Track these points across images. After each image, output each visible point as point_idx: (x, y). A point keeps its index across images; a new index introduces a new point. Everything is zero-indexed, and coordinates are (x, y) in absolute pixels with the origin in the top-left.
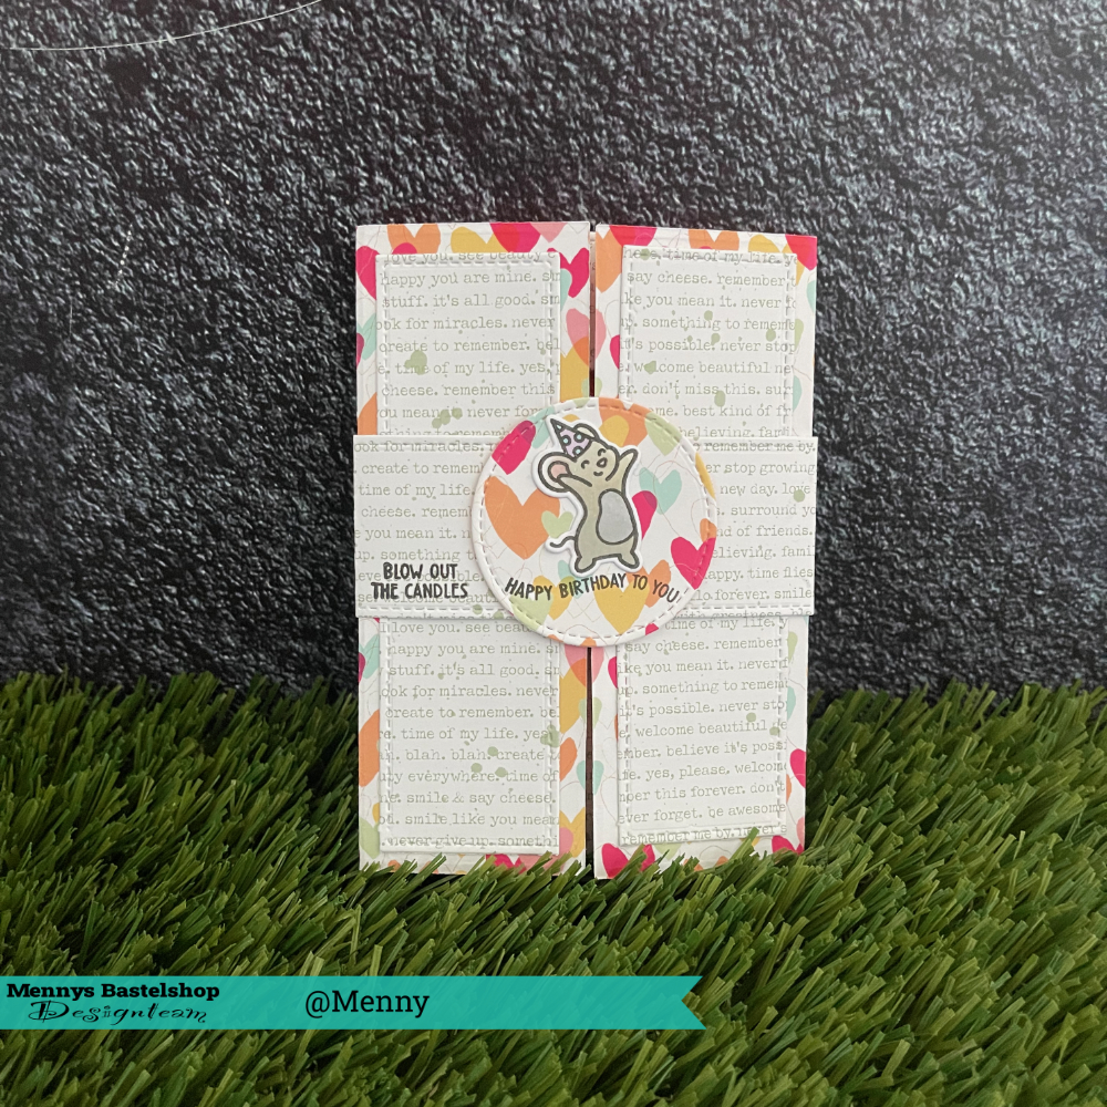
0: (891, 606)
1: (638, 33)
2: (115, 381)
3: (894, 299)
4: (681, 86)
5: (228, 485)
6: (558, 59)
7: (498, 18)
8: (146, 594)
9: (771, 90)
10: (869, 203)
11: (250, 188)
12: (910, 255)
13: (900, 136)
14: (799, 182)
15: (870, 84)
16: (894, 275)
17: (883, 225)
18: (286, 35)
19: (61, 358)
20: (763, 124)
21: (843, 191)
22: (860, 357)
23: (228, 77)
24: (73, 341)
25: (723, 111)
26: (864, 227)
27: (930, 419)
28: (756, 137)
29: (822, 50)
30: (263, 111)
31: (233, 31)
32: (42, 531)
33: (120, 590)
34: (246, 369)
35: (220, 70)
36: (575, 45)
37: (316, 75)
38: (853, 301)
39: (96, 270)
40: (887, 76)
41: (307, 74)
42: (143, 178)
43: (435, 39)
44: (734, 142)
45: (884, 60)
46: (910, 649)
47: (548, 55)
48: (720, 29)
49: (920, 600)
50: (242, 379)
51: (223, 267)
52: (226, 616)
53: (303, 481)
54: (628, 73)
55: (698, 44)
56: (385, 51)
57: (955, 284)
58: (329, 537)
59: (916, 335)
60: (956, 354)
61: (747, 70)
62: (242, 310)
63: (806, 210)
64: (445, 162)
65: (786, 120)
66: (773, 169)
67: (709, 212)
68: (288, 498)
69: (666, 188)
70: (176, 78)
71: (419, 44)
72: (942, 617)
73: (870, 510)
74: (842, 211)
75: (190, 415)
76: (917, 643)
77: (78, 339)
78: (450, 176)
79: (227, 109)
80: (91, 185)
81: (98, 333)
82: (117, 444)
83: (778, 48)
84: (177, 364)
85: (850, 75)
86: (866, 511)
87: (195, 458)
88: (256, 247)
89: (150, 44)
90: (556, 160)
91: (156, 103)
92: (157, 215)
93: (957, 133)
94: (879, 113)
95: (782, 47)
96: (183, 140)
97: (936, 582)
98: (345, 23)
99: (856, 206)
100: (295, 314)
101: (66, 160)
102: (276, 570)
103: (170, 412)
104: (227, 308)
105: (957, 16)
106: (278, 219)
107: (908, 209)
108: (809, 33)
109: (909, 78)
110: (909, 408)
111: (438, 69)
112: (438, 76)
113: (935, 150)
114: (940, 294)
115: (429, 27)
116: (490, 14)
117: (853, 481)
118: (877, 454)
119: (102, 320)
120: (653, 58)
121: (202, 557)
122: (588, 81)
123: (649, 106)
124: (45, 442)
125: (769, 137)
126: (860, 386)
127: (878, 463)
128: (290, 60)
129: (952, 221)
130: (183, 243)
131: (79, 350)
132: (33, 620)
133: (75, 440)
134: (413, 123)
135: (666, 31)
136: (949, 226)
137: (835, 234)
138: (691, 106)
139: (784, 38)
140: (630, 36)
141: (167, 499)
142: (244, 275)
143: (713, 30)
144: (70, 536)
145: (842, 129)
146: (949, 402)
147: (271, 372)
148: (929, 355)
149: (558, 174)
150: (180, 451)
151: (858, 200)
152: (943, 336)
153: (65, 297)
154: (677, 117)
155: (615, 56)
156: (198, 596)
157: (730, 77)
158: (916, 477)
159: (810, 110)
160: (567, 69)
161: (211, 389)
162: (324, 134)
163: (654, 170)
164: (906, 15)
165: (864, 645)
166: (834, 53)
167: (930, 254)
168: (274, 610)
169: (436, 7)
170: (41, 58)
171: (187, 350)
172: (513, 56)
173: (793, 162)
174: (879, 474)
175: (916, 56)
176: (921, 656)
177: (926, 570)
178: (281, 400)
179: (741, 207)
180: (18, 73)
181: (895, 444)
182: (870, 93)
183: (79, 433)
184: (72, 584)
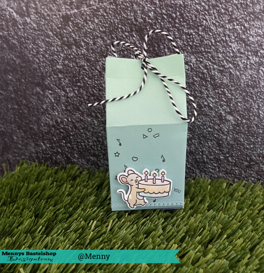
0: (244, 158)
1: (181, 9)
2: (56, 89)
3: (244, 74)
4: (191, 21)
5: (79, 116)
6: (162, 15)
7: (149, 5)
8: (58, 142)
9: (213, 22)
10: (237, 49)
11: (90, 45)
12: (248, 63)
13: (246, 33)
14: (220, 44)
15: (238, 20)
16: (244, 68)
17: (241, 55)
18: (101, 10)
19: (45, 84)
20: (211, 30)
21: (231, 46)
22: (235, 89)
23: (87, 19)
24: (48, 80)
25: (201, 27)
26: (236, 56)
27: (254, 106)
28: (209, 33)
29: (226, 12)
30: (94, 27)
31: (90, 9)
32: (36, 125)
33: (52, 141)
34: (85, 87)
35: (86, 18)
36: (166, 12)
37: (107, 19)
38: (233, 75)
39: (55, 63)
40: (242, 19)
41: (105, 18)
42: (67, 42)
43: (134, 10)
44: (204, 35)
45: (241, 14)
46: (249, 170)
47: (160, 14)
48: (201, 8)
49: (252, 156)
50: (84, 90)
51: (83, 63)
52: (75, 149)
53: (96, 116)
54: (178, 18)
55: (195, 11)
56: (123, 13)
57: (260, 71)
58: (101, 130)
59: (250, 84)
60: (261, 89)
61: (207, 17)
62: (86, 73)
63: (221, 51)
64: (134, 39)
65: (217, 29)
66: (213, 41)
67: (197, 52)
68: (93, 120)
69: (187, 46)
70: (76, 19)
71: (130, 11)
72: (258, 162)
73: (238, 130)
74: (231, 51)
75: (72, 98)
76: (251, 168)
77: (49, 79)
78: (136, 42)
79: (87, 26)
80: (56, 43)
81: (54, 78)
82: (55, 105)
83: (215, 12)
84: (70, 85)
85: (233, 18)
86: (237, 131)
87: (72, 109)
88: (90, 58)
89: (71, 12)
90: (160, 38)
91: (71, 25)
92: (69, 51)
93: (260, 33)
94: (240, 27)
95: (216, 12)
96: (76, 33)
97: (256, 151)
98: (114, 7)
99: (234, 50)
100: (98, 74)
101: (51, 38)
102: (88, 138)
103: (68, 97)
104: (83, 72)
105: (259, 4)
106: (96, 52)
107: (248, 51)
108: (222, 8)
109: (248, 19)
110: (248, 103)
111: (134, 17)
112: (134, 19)
113: (255, 37)
114: (256, 73)
115: (133, 8)
116: (147, 5)
117: (233, 122)
118: (240, 115)
119: (55, 74)
120: (184, 14)
121: (71, 133)
122: (169, 20)
123: (183, 26)
124: (39, 103)
125: (212, 33)
126: (235, 97)
127: (240, 118)
128: (102, 15)
129: (259, 54)
130: (74, 57)
131: (49, 82)
132: (32, 148)
133: (46, 103)
134: (128, 30)
135: (188, 8)
136: (258, 56)
137: (229, 57)
138: (193, 26)
139: (216, 10)
140: (179, 9)
141: (65, 118)
142: (87, 65)
143: (199, 8)
144: (42, 127)
145: (231, 31)
146: (259, 102)
147: (91, 88)
148: (253, 89)
149: (161, 42)
150: (69, 107)
151: (234, 49)
152: (257, 84)
153: (47, 69)
154: (189, 28)
155: (176, 14)
156: (70, 143)
157: (203, 19)
158: (250, 122)
159: (223, 26)
160: (164, 17)
161: (78, 92)
162: (108, 32)
163: (184, 41)
164: (247, 4)
165: (236, 168)
166: (229, 13)
167: (254, 63)
168: (87, 148)
169: (135, 3)
170: (48, 15)
171: (73, 82)
172: (152, 14)
173: (218, 39)
174: (240, 120)
175: (249, 14)
176: (252, 172)
177: (253, 148)
178: (93, 95)
179: (205, 50)
180: (43, 18)
181: (244, 113)
182: (238, 22)
183: (47, 102)
184: (41, 139)
